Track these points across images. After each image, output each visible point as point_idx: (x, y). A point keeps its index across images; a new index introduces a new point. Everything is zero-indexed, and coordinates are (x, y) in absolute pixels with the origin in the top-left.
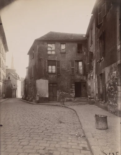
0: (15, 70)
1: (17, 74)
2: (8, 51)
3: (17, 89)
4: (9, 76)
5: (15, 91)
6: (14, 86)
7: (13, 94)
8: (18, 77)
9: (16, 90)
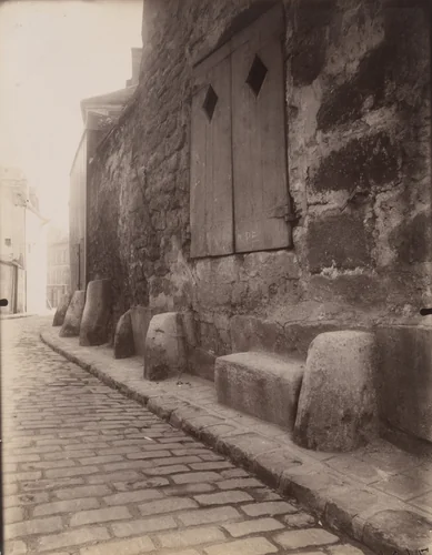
3: (20, 261)
6: (8, 242)
9: (16, 267)
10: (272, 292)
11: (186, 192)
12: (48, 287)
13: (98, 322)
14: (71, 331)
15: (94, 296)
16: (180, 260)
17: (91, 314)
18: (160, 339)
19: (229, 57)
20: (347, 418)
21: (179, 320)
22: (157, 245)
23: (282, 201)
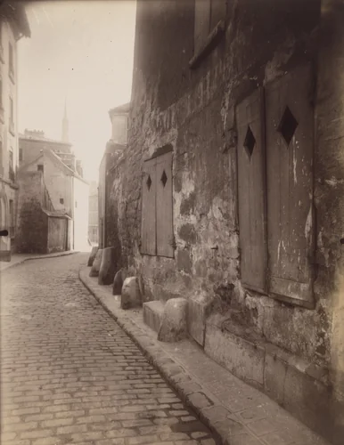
0: (69, 146)
1: (73, 156)
2: (27, 33)
3: (70, 214)
4: (40, 162)
5: (61, 222)
6: (62, 201)
7: (54, 235)
8: (78, 167)
9: (67, 219)
10: (167, 276)
11: (140, 221)
12: (89, 227)
13: (109, 271)
14: (95, 273)
15: (106, 256)
16: (138, 253)
17: (105, 267)
18: (128, 290)
19: (155, 165)
20: (173, 330)
21: (137, 280)
22: (130, 242)
23: (171, 238)
